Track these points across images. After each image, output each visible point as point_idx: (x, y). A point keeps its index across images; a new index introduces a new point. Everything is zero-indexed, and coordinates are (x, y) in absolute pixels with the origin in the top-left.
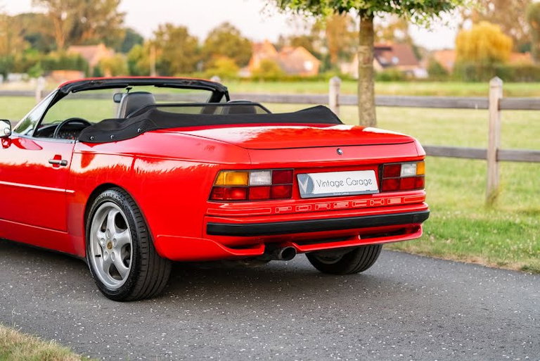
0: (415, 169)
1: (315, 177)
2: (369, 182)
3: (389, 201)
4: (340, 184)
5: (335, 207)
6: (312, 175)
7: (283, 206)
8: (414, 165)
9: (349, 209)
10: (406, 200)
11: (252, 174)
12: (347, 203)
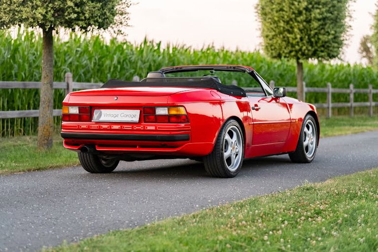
0: (167, 111)
1: (104, 111)
2: (134, 116)
3: (147, 128)
4: (117, 116)
5: (112, 128)
6: (102, 110)
7: (84, 124)
8: (166, 109)
9: (121, 130)
10: (159, 128)
11: (70, 108)
12: (119, 127)
